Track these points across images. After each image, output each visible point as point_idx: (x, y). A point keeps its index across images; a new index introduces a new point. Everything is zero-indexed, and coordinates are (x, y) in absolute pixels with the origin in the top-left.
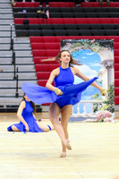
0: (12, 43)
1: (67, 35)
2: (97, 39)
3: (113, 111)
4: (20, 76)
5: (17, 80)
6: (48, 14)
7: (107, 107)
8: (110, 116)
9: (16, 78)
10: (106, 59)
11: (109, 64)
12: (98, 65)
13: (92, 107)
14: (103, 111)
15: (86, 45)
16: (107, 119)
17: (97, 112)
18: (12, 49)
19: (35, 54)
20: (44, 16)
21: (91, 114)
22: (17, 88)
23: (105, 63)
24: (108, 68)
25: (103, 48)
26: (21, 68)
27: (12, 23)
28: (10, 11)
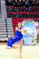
0: (6, 20)
1: (24, 17)
2: (33, 19)
3: (38, 42)
4: (8, 30)
5: (7, 32)
6: (17, 10)
7: (36, 41)
8: (37, 44)
9: (7, 31)
10: (36, 25)
11: (37, 27)
12: (33, 27)
13: (31, 41)
14: (35, 42)
15: (30, 21)
16: (36, 45)
17: (33, 43)
18: (6, 22)
19: (13, 24)
20: (16, 11)
21: (31, 43)
22: (7, 34)
23: (36, 27)
24: (37, 28)
25: (35, 22)
26: (9, 28)
27: (6, 13)
28: (5, 9)
